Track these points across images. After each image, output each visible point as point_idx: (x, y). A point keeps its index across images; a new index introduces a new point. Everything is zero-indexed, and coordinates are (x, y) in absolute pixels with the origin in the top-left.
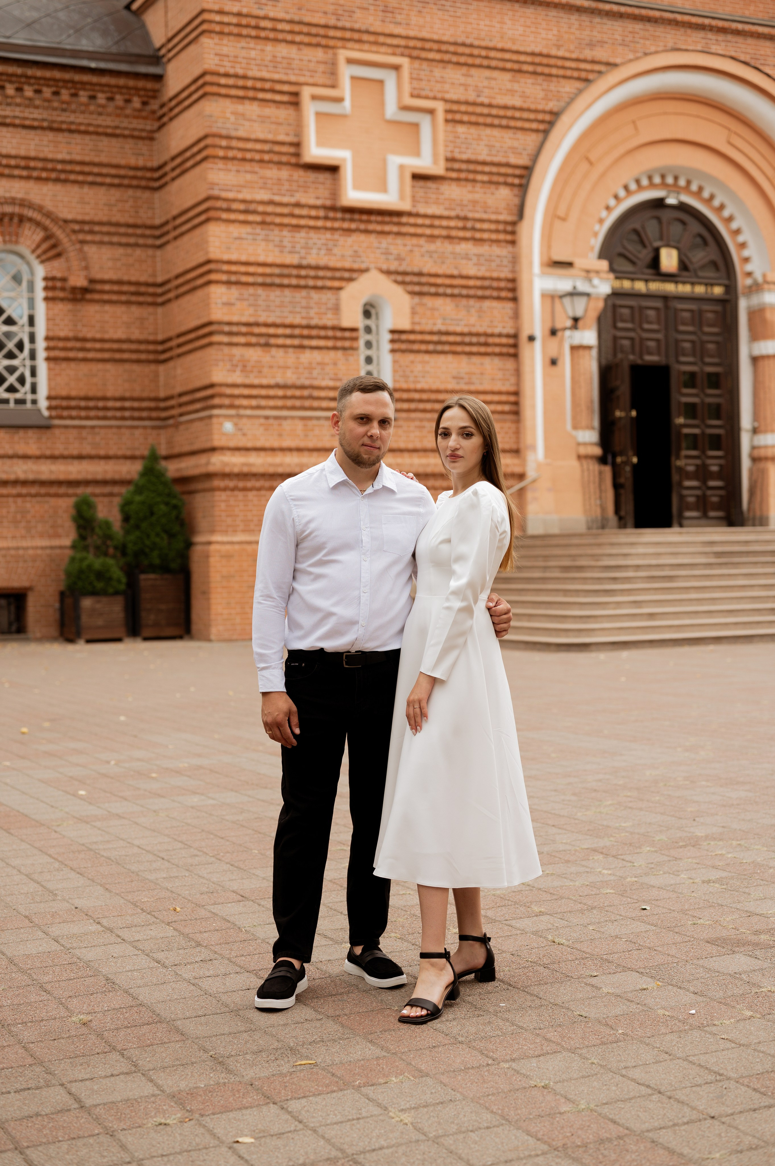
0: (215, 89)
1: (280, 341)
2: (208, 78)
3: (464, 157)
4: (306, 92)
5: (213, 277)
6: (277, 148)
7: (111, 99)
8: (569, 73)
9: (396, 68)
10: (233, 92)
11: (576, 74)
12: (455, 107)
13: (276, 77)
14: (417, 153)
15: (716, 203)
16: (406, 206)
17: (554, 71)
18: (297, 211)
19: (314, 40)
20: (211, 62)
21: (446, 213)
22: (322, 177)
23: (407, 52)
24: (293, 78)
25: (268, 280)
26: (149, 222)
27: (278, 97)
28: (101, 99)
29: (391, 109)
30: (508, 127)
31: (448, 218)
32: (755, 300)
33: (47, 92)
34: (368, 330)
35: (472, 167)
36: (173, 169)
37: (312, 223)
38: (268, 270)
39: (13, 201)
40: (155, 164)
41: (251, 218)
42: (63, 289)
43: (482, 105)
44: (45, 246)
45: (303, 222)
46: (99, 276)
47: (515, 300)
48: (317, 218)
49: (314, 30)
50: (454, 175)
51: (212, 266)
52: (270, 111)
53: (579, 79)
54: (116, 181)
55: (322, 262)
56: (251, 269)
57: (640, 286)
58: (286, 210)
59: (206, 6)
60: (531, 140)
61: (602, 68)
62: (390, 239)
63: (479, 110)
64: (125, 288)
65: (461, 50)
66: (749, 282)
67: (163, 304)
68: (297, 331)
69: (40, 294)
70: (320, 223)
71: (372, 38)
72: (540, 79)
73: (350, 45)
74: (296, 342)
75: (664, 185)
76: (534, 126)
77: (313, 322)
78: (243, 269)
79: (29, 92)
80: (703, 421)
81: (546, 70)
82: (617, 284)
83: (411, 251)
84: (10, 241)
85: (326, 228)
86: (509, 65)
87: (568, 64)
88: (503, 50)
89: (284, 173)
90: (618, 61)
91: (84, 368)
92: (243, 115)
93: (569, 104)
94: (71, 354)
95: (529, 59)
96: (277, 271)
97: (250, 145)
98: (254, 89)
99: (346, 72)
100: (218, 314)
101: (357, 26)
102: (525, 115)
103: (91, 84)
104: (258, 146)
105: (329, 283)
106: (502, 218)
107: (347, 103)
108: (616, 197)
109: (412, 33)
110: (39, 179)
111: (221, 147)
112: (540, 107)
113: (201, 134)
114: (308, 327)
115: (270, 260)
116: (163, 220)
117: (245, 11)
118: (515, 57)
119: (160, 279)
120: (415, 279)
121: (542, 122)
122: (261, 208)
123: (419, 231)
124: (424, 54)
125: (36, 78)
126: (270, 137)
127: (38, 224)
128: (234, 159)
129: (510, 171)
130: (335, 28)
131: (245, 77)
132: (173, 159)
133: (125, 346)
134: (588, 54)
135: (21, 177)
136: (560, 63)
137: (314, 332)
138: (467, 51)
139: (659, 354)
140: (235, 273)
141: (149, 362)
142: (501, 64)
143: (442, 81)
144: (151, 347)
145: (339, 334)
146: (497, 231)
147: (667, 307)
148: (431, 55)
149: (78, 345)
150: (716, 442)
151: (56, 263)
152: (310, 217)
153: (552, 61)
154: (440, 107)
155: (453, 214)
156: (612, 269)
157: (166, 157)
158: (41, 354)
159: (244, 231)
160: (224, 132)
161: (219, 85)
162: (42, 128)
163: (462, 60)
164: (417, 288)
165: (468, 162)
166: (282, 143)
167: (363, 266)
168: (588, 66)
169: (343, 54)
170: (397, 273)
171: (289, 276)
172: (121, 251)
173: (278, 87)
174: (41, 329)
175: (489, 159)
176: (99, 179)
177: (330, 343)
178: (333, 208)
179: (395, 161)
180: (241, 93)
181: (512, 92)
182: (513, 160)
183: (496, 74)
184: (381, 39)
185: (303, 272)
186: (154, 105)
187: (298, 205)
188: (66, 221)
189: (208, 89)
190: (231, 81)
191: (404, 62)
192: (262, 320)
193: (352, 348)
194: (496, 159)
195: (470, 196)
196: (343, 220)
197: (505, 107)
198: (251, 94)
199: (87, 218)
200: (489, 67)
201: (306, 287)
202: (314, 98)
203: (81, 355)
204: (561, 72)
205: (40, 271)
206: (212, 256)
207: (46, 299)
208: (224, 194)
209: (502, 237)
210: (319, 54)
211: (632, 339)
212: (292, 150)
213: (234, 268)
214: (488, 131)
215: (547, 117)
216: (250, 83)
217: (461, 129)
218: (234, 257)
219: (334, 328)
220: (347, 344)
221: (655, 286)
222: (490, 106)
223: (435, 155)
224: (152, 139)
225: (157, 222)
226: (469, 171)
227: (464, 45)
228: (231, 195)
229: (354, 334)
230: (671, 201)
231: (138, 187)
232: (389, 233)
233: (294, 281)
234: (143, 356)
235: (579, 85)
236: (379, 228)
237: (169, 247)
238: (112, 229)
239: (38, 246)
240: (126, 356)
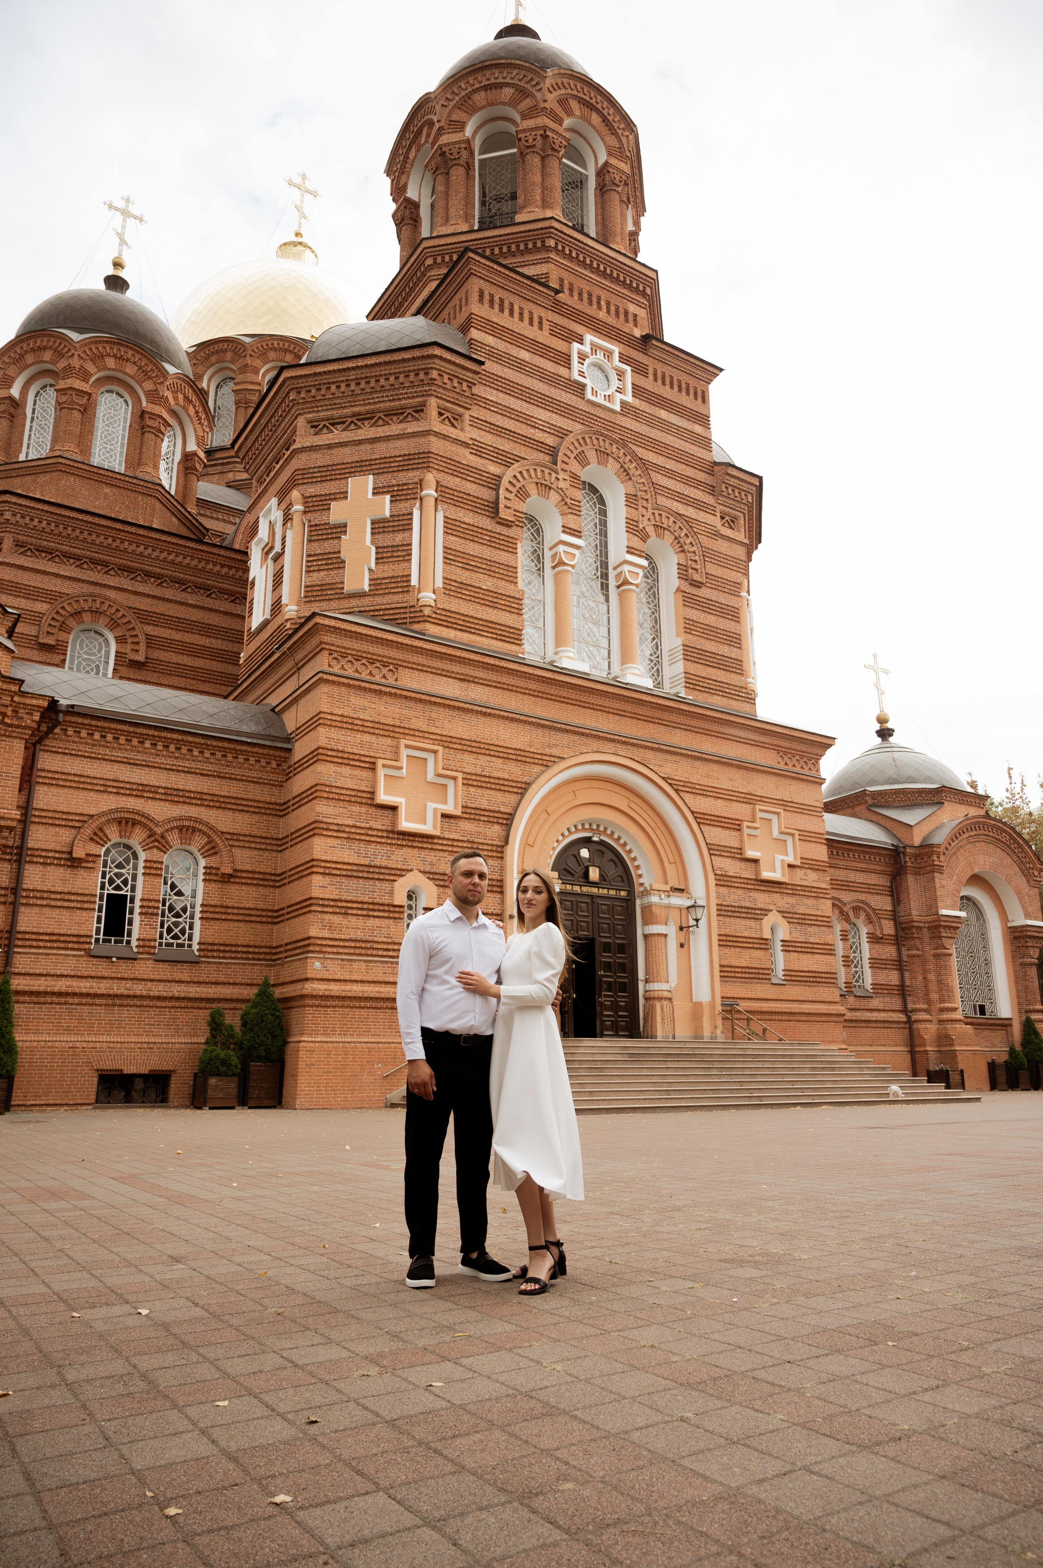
0: (324, 758)
1: (354, 912)
2: (320, 751)
3: (473, 806)
4: (380, 763)
5: (315, 870)
6: (359, 794)
7: (259, 761)
8: (536, 761)
9: (435, 752)
10: (335, 760)
11: (540, 762)
12: (469, 777)
13: (362, 752)
14: (445, 802)
15: (622, 841)
16: (437, 833)
17: (528, 760)
18: (370, 832)
19: (386, 733)
20: (323, 742)
21: (461, 838)
22: (386, 813)
23: (441, 743)
24: (372, 754)
25: (349, 873)
26: (275, 836)
27: (362, 765)
28: (252, 760)
29: (430, 776)
30: (500, 790)
31: (462, 841)
32: (646, 900)
33: (219, 755)
34: (410, 907)
35: (477, 812)
36: (293, 805)
37: (378, 840)
38: (350, 867)
39: (190, 819)
40: (282, 802)
41: (341, 835)
42: (216, 875)
43: (485, 776)
44: (207, 848)
45: (373, 839)
46: (240, 868)
47: (502, 893)
48: (382, 837)
49: (386, 728)
50: (467, 816)
51: (314, 863)
52: (357, 772)
53: (542, 765)
54: (257, 810)
55: (383, 864)
56: (339, 866)
57: (577, 889)
58: (363, 832)
59: (322, 710)
60: (514, 798)
61: (556, 760)
62: (426, 852)
63: (483, 779)
64: (256, 876)
65: (473, 744)
66: (642, 889)
67: (279, 887)
68: (365, 906)
69: (201, 877)
70: (384, 840)
71: (421, 734)
72: (520, 763)
73: (407, 737)
74: (365, 913)
75: (591, 829)
76: (516, 790)
77: (376, 901)
78: (334, 866)
79: (207, 754)
80: (615, 974)
81: (523, 759)
82: (563, 887)
83: (439, 860)
84: (185, 843)
85: (387, 844)
86: (501, 755)
87: (536, 756)
88: (497, 746)
89: (363, 809)
90: (565, 756)
91: (225, 925)
92: (341, 773)
93: (536, 779)
94: (217, 916)
95: (513, 752)
96: (355, 868)
97: (343, 792)
98: (348, 759)
99: (404, 753)
100: (316, 893)
101: (412, 727)
102: (510, 784)
103: (246, 751)
104: (348, 793)
105: (387, 877)
106: (495, 843)
107: (404, 770)
108: (562, 835)
109: (445, 733)
110: (207, 806)
111: (325, 792)
112: (519, 780)
113: (314, 783)
114: (373, 903)
115: (351, 861)
116: (284, 835)
117: (346, 714)
118: (505, 750)
119: (279, 872)
120: (441, 877)
121: (520, 788)
122: (347, 830)
123: (445, 848)
124: (451, 745)
125: (212, 746)
126: (356, 787)
127: (204, 833)
128: (332, 799)
129: (500, 816)
130: (399, 727)
131: (343, 752)
132: (293, 798)
133: (253, 913)
134: (548, 751)
135: (196, 804)
136: (531, 755)
137: (376, 907)
138: (477, 745)
139: (588, 931)
140: (329, 868)
141: (268, 923)
142: (497, 754)
143: (462, 761)
144: (270, 914)
145: (392, 909)
146: (492, 851)
147: (593, 902)
148: (455, 746)
149: (223, 910)
150: (623, 987)
151: (213, 858)
152: (378, 836)
153: (527, 754)
154: (460, 776)
155: (466, 839)
156: (560, 878)
157: (291, 797)
158: (198, 915)
159: (336, 842)
160: (328, 783)
161: (327, 755)
162: (213, 776)
163: (474, 750)
164: (442, 883)
165: (475, 808)
166: (364, 792)
167: (409, 868)
168: (548, 758)
169: (403, 742)
170: (430, 873)
171: (362, 871)
172: (256, 852)
173: (363, 759)
174: (199, 900)
175: (488, 808)
176: (246, 809)
177: (386, 915)
178: (392, 832)
179: (431, 806)
180: (340, 761)
181: (503, 770)
182: (502, 810)
183: (493, 759)
184: (427, 735)
185: (372, 870)
186: (285, 766)
187: (371, 829)
188: (222, 833)
189: (320, 757)
190: (334, 754)
191: (440, 748)
192: (343, 898)
193: (400, 918)
194: (492, 808)
195: (476, 829)
196: (398, 839)
197: (499, 779)
198: (346, 761)
199: (236, 832)
200: (489, 755)
201: (372, 879)
202: (384, 766)
203: (223, 917)
204: (532, 760)
205: (202, 863)
206: (315, 857)
207: (204, 880)
208: (325, 820)
209: (495, 854)
210: (389, 741)
211: (572, 921)
212: (369, 796)
213: (328, 865)
214: (488, 791)
215: (523, 786)
216: (346, 755)
217: (472, 789)
218: (329, 858)
219: (388, 905)
220: (397, 915)
221: (585, 889)
222: (489, 777)
223: (456, 804)
224: (281, 786)
225: (280, 836)
226: (476, 814)
227: (475, 741)
228: (329, 821)
229: (402, 910)
230: (595, 839)
231: (270, 814)
232: (426, 848)
233: (366, 875)
234: (264, 919)
235: (542, 768)
236: (420, 845)
237: (287, 852)
238: (252, 839)
239: (203, 848)
240: (253, 919)
